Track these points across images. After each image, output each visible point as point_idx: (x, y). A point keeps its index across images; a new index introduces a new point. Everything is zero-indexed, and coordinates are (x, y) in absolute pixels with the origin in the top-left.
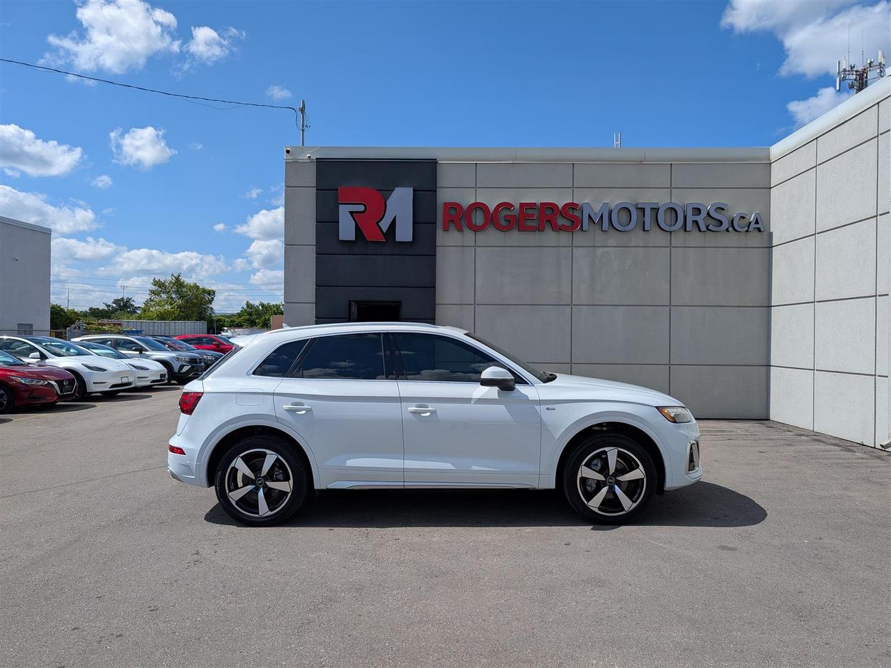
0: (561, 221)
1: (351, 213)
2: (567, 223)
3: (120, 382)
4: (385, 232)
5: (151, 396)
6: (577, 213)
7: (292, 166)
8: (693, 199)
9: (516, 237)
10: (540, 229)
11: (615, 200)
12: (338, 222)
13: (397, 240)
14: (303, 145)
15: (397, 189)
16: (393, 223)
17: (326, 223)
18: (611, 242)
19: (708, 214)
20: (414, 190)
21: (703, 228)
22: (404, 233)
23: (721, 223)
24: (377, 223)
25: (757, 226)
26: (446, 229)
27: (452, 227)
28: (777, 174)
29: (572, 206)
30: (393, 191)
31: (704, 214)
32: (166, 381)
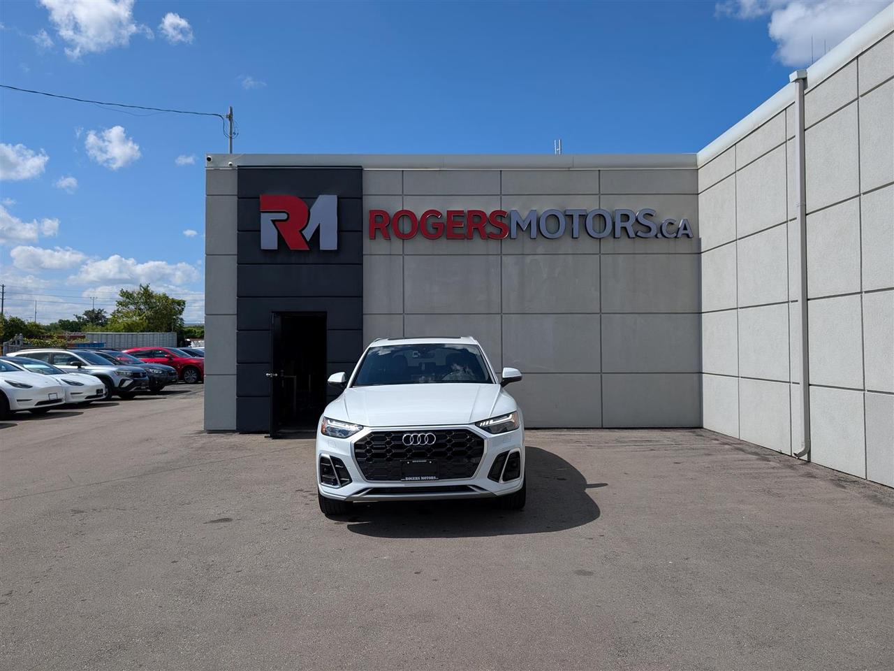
0: (489, 229)
1: (274, 221)
2: (496, 231)
3: (48, 399)
4: (308, 240)
5: (82, 413)
6: (504, 221)
7: (213, 174)
8: (622, 205)
9: (444, 245)
10: (469, 237)
11: (543, 206)
12: (260, 231)
13: (321, 249)
14: (231, 152)
15: (320, 196)
16: (317, 231)
17: (248, 231)
18: (540, 250)
19: (637, 220)
20: (338, 198)
21: (632, 234)
22: (329, 241)
23: (649, 229)
24: (301, 231)
25: (685, 232)
26: (373, 237)
27: (379, 234)
28: (704, 180)
29: (500, 214)
30: (317, 198)
31: (632, 220)
32: (104, 397)
